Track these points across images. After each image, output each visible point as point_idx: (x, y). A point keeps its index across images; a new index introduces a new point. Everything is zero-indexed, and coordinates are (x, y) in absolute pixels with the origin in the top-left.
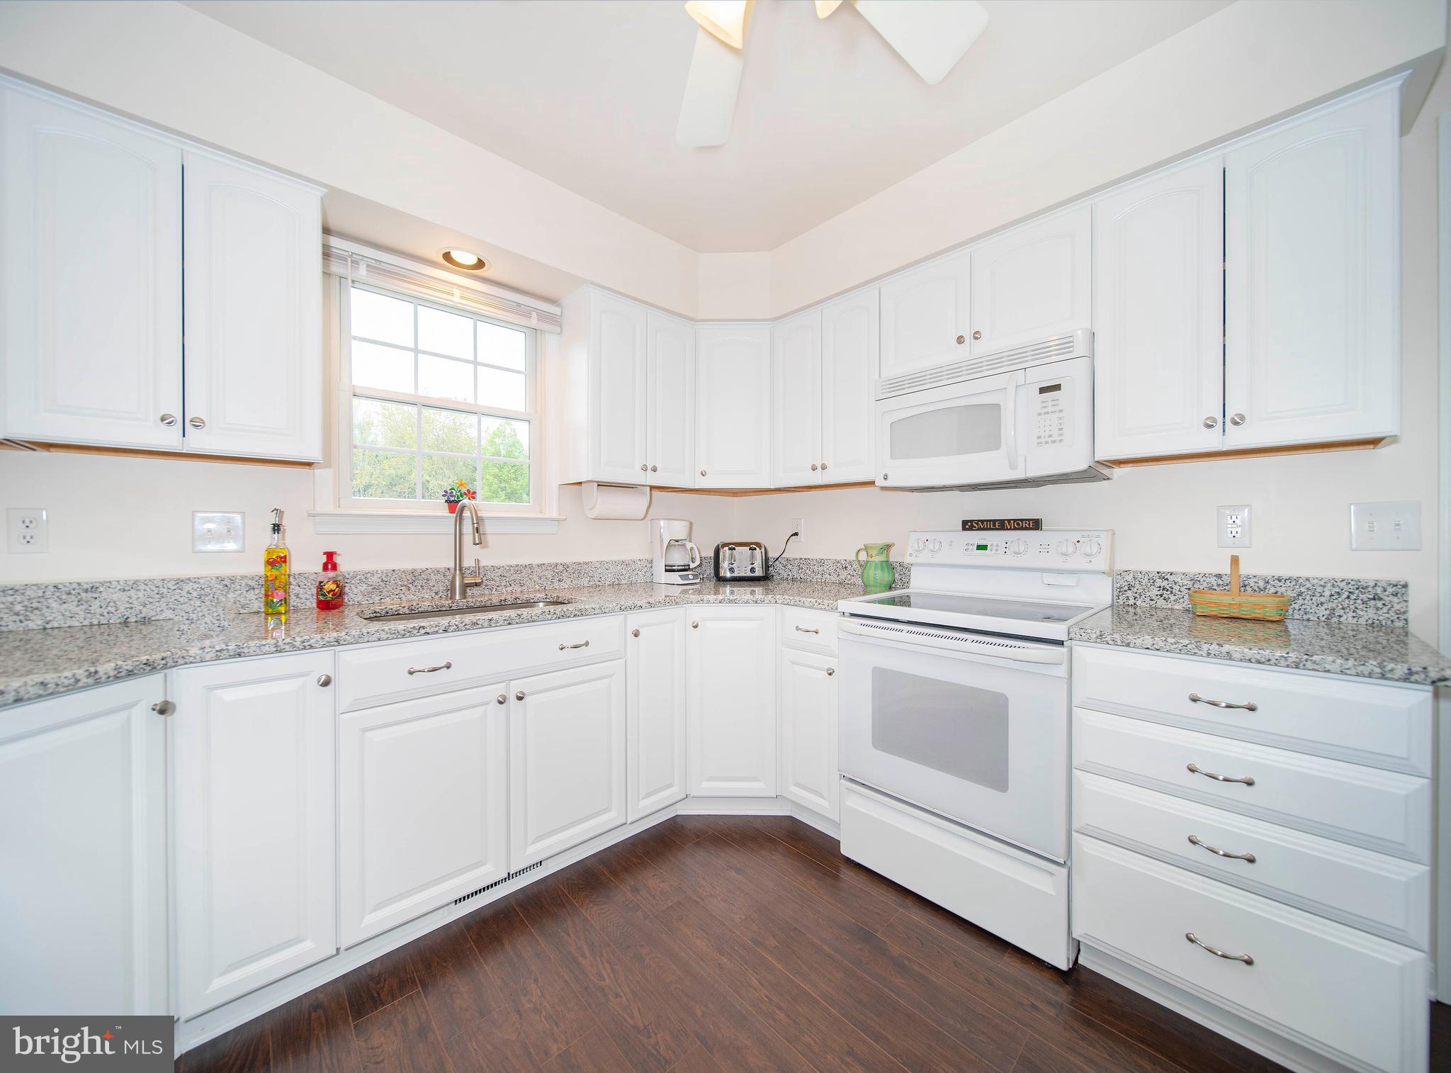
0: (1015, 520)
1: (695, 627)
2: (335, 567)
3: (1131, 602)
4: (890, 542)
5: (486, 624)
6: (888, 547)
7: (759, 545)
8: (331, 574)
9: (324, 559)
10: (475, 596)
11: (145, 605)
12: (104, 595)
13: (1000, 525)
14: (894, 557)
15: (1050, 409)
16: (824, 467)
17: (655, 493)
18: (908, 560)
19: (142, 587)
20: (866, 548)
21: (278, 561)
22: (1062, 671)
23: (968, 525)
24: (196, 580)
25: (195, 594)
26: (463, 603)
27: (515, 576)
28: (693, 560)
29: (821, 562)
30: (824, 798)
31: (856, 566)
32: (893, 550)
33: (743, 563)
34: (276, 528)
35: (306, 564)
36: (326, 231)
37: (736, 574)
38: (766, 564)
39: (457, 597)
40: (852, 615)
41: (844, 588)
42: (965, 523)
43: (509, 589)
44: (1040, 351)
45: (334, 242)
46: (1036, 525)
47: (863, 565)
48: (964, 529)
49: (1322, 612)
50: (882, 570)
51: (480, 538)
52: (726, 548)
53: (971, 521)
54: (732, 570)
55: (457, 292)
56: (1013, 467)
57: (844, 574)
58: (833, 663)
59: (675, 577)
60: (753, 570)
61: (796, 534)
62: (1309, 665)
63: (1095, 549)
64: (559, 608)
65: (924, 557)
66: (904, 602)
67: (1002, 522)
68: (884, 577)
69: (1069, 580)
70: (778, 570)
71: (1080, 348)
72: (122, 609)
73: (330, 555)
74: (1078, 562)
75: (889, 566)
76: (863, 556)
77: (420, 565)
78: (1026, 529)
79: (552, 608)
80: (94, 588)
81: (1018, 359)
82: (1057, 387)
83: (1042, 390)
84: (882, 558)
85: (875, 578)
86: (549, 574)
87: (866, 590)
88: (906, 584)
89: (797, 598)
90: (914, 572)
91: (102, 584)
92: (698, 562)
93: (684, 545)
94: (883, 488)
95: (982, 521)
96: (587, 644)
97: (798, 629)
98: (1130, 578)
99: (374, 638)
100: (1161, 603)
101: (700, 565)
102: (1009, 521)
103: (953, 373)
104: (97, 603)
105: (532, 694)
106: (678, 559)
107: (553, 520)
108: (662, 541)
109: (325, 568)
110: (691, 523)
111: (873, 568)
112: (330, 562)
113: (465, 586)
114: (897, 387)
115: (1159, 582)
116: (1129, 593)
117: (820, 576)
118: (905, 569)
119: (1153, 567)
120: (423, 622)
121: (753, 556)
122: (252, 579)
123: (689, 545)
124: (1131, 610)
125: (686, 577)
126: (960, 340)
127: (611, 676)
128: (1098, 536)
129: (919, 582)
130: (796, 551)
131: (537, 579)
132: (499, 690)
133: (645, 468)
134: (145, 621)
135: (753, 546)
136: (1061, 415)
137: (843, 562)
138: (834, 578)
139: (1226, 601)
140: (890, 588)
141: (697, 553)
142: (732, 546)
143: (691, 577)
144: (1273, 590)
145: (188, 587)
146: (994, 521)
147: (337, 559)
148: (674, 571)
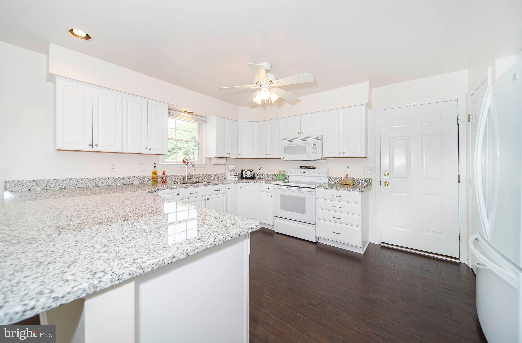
0: (310, 167)
1: (241, 187)
2: (165, 174)
3: (331, 182)
4: (284, 170)
5: (202, 185)
6: (284, 171)
7: (253, 171)
8: (164, 176)
9: (163, 173)
10: (190, 181)
11: (132, 181)
12: (125, 179)
13: (307, 168)
14: (285, 173)
15: (315, 148)
16: (269, 155)
17: (227, 158)
18: (288, 174)
19: (131, 178)
20: (279, 172)
21: (155, 173)
22: (314, 193)
23: (301, 167)
24: (140, 177)
25: (140, 179)
26: (188, 182)
27: (197, 177)
28: (236, 173)
29: (268, 174)
30: (270, 221)
31: (277, 175)
32: (285, 172)
33: (249, 174)
34: (155, 167)
35: (160, 174)
36: (169, 109)
37: (247, 177)
38: (254, 175)
39: (187, 181)
40: (276, 185)
41: (274, 180)
42: (300, 167)
43: (196, 179)
44: (313, 138)
45: (170, 111)
46: (314, 168)
47: (278, 175)
48: (300, 168)
49: (360, 184)
50: (283, 176)
51: (194, 169)
52: (245, 171)
53: (302, 167)
54: (246, 176)
55: (186, 117)
56: (308, 158)
57: (274, 177)
58: (272, 194)
59: (233, 177)
60: (251, 176)
61: (262, 168)
62: (347, 190)
63: (324, 173)
64: (209, 183)
65: (292, 174)
66: (288, 182)
67: (308, 167)
68: (283, 178)
69: (321, 178)
70: (257, 176)
71: (320, 138)
72: (128, 182)
73: (164, 172)
74: (321, 175)
75: (285, 176)
76: (278, 173)
77: (178, 174)
78: (312, 168)
79: (207, 183)
80: (124, 178)
81: (309, 138)
82: (316, 144)
83: (313, 145)
84: (283, 174)
85: (281, 178)
86: (204, 176)
87: (279, 180)
88: (288, 179)
89: (264, 182)
90: (290, 177)
91: (125, 177)
92: (237, 174)
93: (234, 170)
94: (283, 160)
95: (304, 167)
96: (219, 190)
97: (264, 188)
98: (331, 178)
99: (185, 187)
100: (336, 182)
101: (238, 175)
102: (309, 167)
103: (297, 139)
104: (124, 181)
105: (210, 199)
106: (233, 173)
107: (204, 165)
108: (229, 169)
109: (163, 175)
110: (236, 166)
111: (280, 176)
112: (164, 174)
113: (188, 179)
114: (285, 140)
115: (336, 179)
116: (331, 181)
117: (268, 178)
118: (288, 176)
119: (335, 176)
120: (192, 185)
121: (251, 173)
122: (149, 176)
123: (235, 170)
124: (331, 184)
125: (235, 177)
126: (298, 132)
127: (224, 197)
128: (325, 170)
129: (291, 178)
130: (261, 172)
131: (201, 177)
132: (204, 198)
133: (227, 154)
134: (132, 184)
135: (251, 171)
136: (316, 149)
137: (273, 174)
138: (271, 178)
139: (345, 182)
140: (285, 180)
141: (237, 172)
142: (246, 171)
143: (236, 177)
144: (353, 180)
145: (138, 178)
146: (306, 167)
147: (165, 173)
148: (232, 176)
